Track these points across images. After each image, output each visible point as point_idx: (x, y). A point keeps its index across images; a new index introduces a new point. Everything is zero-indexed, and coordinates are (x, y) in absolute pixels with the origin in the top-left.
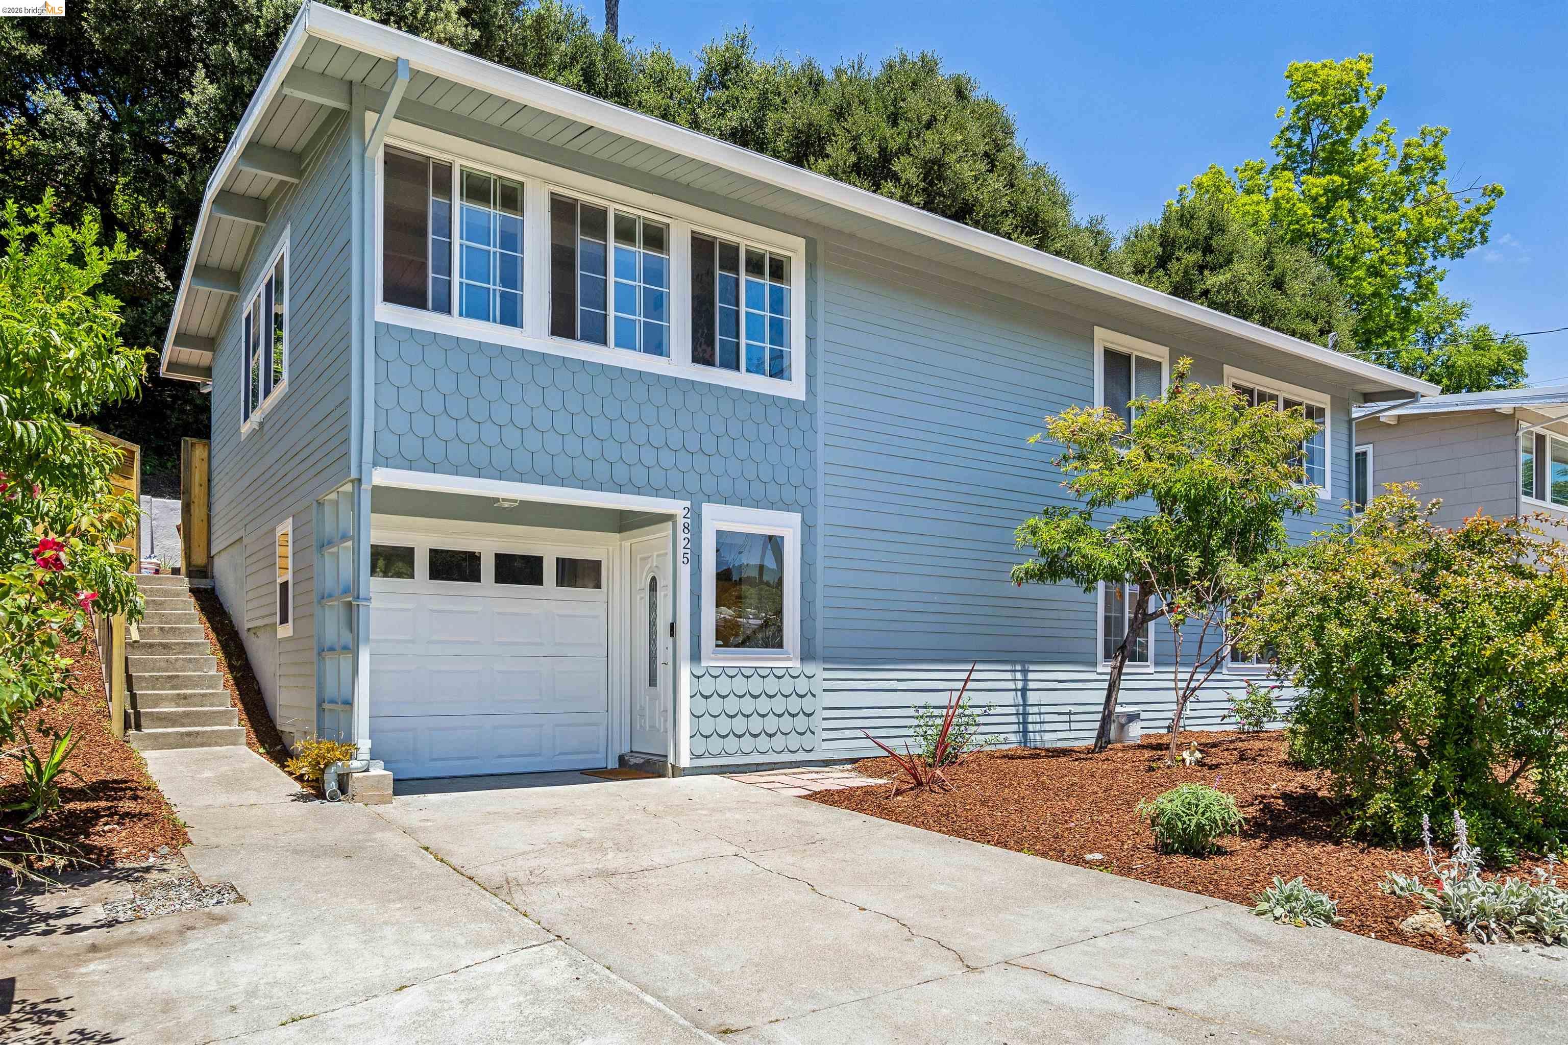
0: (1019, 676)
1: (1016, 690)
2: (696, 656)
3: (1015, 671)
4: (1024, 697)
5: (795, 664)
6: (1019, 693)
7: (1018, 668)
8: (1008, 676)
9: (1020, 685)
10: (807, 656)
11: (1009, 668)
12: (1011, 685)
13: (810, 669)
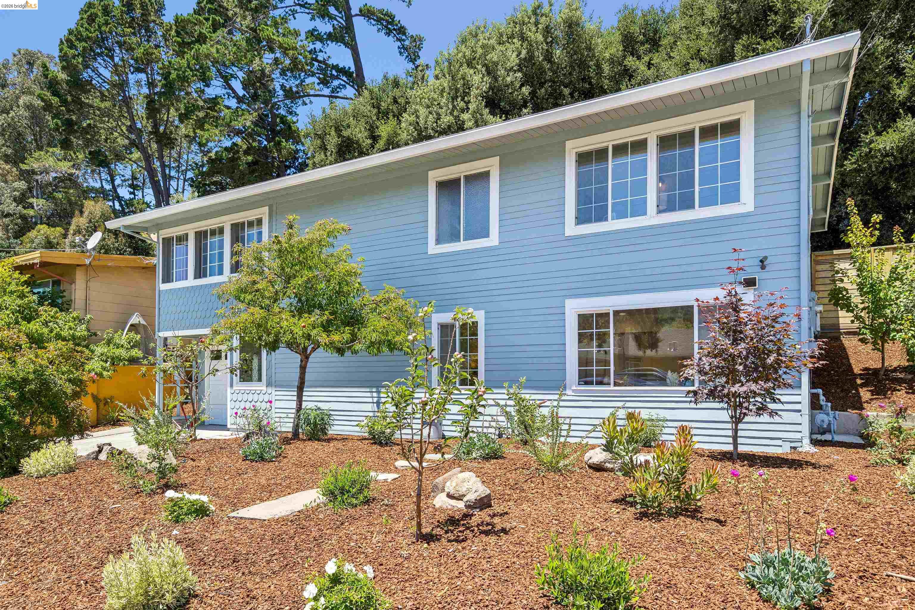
0: (375, 395)
1: (373, 403)
2: (232, 386)
3: (372, 392)
4: (378, 407)
5: (264, 388)
6: (375, 405)
7: (374, 390)
8: (369, 394)
9: (375, 400)
10: (269, 385)
11: (368, 390)
12: (370, 400)
13: (269, 391)
